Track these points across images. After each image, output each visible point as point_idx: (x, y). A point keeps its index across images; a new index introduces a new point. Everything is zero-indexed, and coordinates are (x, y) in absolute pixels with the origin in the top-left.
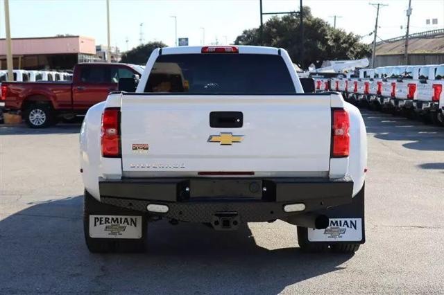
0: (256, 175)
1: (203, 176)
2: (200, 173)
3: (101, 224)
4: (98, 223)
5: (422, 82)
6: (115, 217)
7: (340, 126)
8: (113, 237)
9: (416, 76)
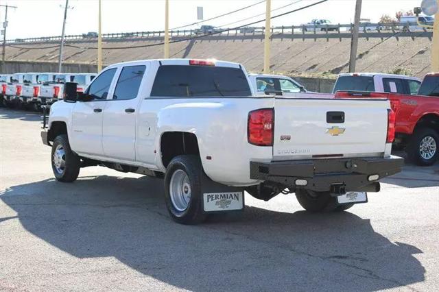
1: (315, 158)
3: (212, 200)
4: (210, 199)
5: (26, 85)
6: (222, 194)
8: (221, 209)
9: (21, 81)
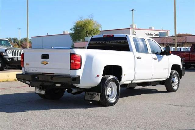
0: (55, 74)
1: (43, 74)
2: (42, 73)
7: (73, 59)
